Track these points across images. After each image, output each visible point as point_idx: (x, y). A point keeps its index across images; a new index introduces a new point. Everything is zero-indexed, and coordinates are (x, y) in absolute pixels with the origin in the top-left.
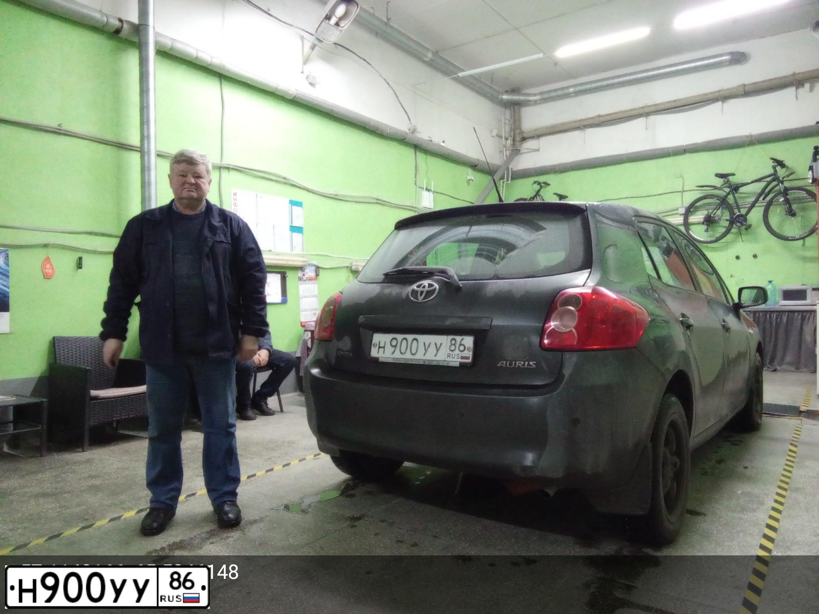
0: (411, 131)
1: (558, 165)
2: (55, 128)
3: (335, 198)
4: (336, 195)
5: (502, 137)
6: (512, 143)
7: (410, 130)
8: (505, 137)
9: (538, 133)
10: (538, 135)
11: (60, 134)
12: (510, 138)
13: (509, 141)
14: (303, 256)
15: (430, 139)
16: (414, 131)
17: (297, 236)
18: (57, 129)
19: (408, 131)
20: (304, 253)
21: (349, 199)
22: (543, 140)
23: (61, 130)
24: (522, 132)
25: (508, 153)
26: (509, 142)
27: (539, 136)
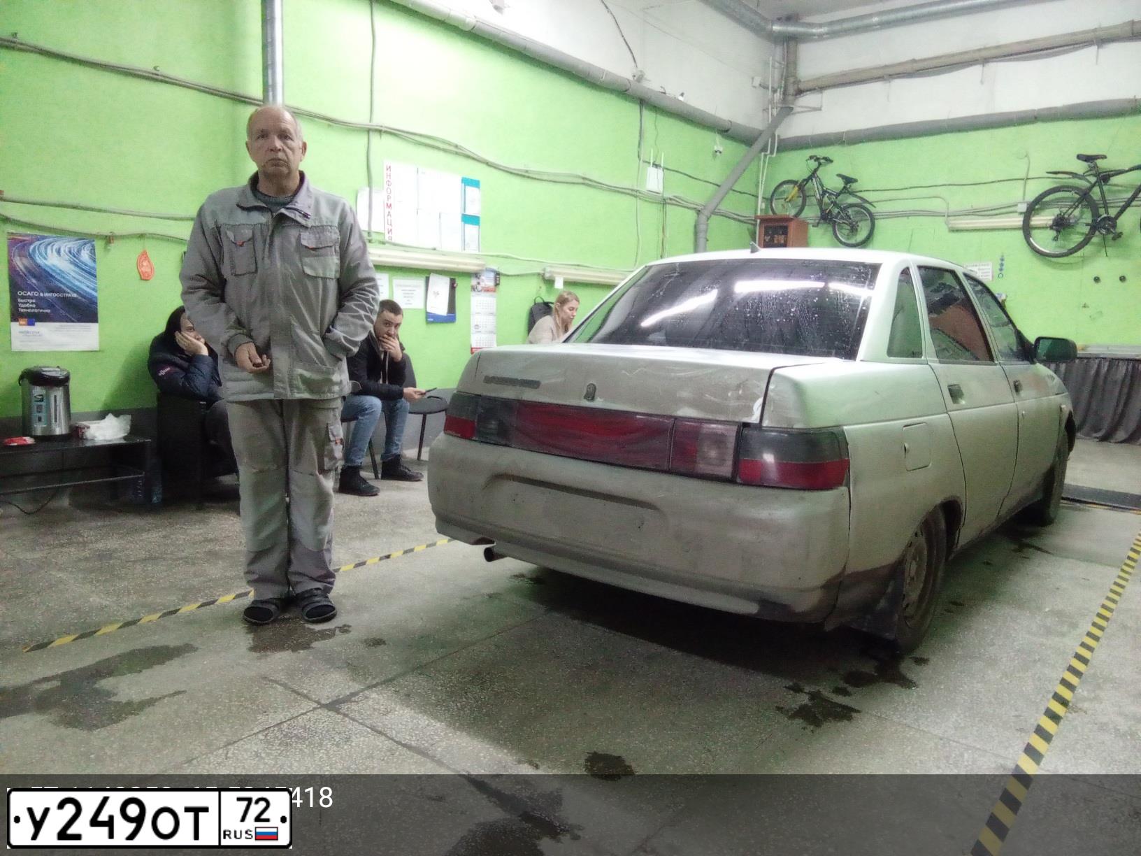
0: (635, 78)
1: (848, 132)
2: (149, 73)
3: (524, 175)
4: (527, 171)
5: (768, 88)
6: (781, 97)
7: (634, 76)
8: (772, 88)
9: (820, 84)
10: (820, 87)
11: (156, 80)
12: (779, 90)
13: (778, 94)
14: (477, 257)
15: (662, 90)
16: (640, 78)
17: (471, 229)
18: (153, 74)
19: (631, 78)
20: (480, 253)
21: (545, 177)
22: (828, 94)
23: (158, 75)
24: (797, 82)
25: (775, 113)
26: (778, 96)
27: (822, 89)
